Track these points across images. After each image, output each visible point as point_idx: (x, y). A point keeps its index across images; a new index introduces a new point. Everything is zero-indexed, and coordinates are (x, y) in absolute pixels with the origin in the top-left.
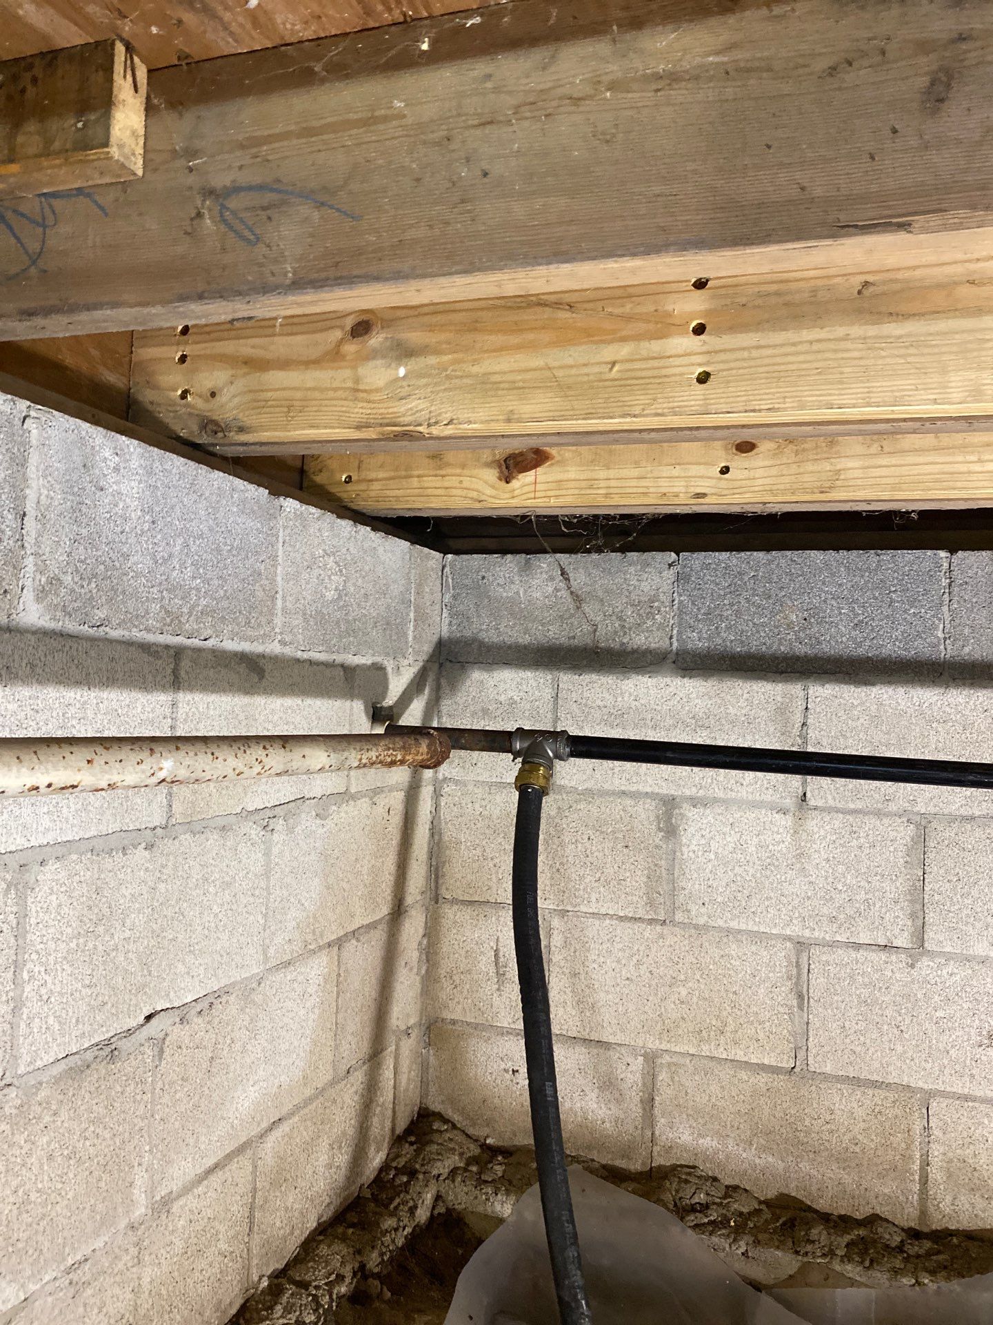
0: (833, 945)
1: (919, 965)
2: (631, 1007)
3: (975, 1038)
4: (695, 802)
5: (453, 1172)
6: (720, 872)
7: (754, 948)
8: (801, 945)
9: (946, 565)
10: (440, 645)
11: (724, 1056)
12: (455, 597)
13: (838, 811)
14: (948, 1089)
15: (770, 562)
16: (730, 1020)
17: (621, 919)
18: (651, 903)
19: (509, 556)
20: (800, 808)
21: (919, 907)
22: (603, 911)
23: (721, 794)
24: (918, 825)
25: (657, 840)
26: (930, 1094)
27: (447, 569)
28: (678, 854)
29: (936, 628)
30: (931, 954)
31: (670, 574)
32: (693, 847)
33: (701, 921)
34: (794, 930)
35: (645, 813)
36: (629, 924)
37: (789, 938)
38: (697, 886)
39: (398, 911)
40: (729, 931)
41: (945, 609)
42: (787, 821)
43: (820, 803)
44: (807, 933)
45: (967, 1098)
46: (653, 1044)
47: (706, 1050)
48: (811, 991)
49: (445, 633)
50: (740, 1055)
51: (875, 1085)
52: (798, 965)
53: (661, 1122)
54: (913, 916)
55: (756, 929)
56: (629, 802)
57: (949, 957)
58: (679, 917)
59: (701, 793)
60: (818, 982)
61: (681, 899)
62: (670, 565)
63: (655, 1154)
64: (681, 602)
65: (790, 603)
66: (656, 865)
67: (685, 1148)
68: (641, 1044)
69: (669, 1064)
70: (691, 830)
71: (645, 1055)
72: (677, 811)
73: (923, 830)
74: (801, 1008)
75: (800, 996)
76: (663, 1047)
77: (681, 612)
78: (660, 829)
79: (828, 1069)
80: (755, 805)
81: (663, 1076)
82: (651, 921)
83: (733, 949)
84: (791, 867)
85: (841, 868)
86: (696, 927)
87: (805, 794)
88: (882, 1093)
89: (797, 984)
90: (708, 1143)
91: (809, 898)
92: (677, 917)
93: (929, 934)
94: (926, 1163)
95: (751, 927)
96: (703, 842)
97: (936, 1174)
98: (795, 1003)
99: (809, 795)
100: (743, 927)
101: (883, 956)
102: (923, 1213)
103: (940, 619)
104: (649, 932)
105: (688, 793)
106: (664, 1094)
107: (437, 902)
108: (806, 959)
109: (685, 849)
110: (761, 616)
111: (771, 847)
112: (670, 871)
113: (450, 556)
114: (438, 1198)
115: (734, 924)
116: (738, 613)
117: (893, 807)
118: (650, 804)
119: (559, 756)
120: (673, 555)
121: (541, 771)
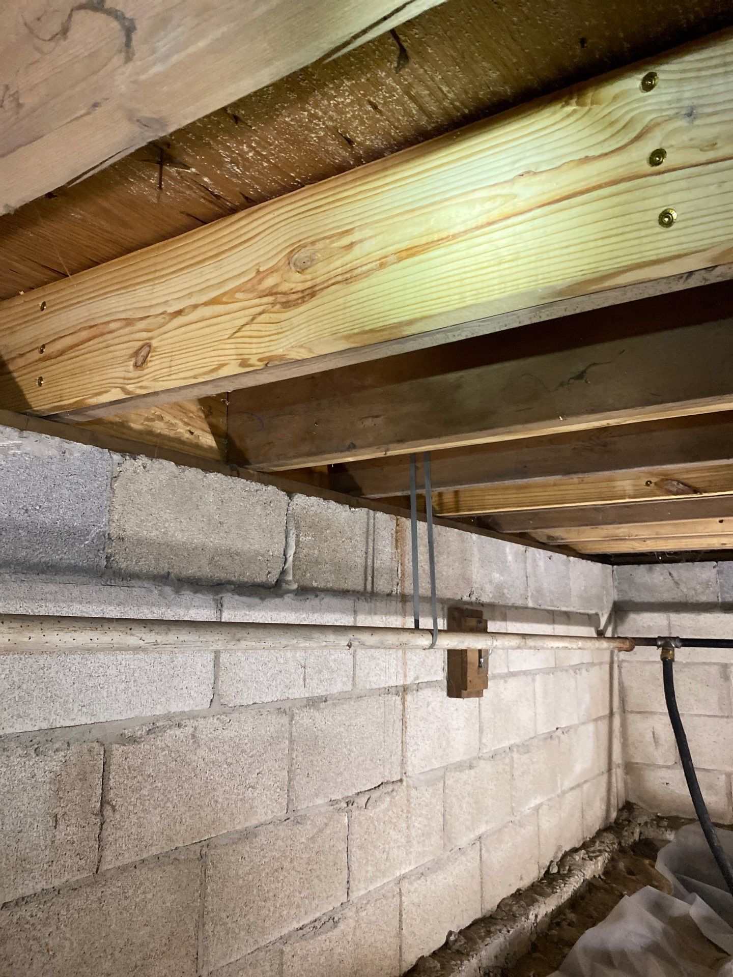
2: (717, 754)
5: (646, 823)
10: (616, 604)
12: (619, 583)
17: (709, 716)
18: (721, 709)
19: (642, 566)
22: (701, 713)
25: (721, 682)
27: (615, 572)
28: (731, 687)
31: (715, 571)
35: (714, 670)
36: (712, 719)
39: (611, 714)
49: (616, 598)
56: (707, 667)
62: (714, 567)
64: (721, 582)
66: (721, 693)
68: (723, 769)
71: (726, 774)
72: (728, 670)
77: (722, 586)
78: (722, 678)
82: (722, 717)
104: (721, 721)
107: (624, 712)
112: (728, 695)
113: (615, 567)
114: (641, 833)
118: (716, 667)
119: (677, 647)
120: (715, 563)
121: (671, 652)
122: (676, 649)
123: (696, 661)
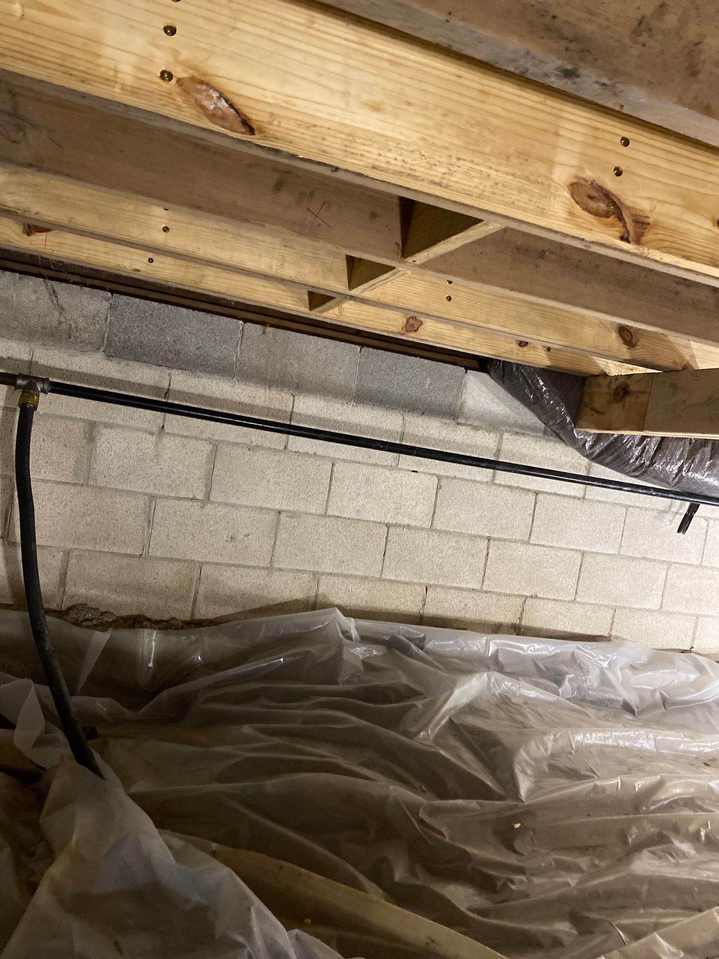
0: (168, 498)
1: (205, 507)
2: (59, 528)
3: (225, 538)
4: (107, 425)
6: (115, 461)
7: (128, 499)
8: (153, 497)
9: (241, 328)
11: (107, 550)
13: (178, 435)
14: (211, 561)
15: (160, 309)
16: (112, 533)
17: (58, 483)
18: (76, 475)
20: (160, 433)
21: (209, 481)
22: (48, 478)
23: (121, 423)
24: (214, 445)
25: (83, 444)
26: (203, 563)
28: (94, 451)
29: (233, 356)
30: (212, 503)
31: (107, 305)
32: (102, 448)
33: (103, 485)
34: (151, 490)
35: (78, 429)
36: (62, 486)
37: (147, 494)
38: (102, 468)
40: (117, 490)
41: (239, 348)
42: (154, 439)
43: (171, 431)
44: (156, 492)
45: (217, 564)
46: (69, 545)
47: (98, 548)
48: (155, 519)
50: (115, 550)
51: (179, 560)
52: (150, 507)
53: (69, 583)
54: (206, 486)
55: (131, 489)
56: (70, 423)
57: (220, 504)
58: (91, 483)
59: (111, 421)
60: (159, 515)
61: (93, 473)
62: (107, 300)
63: (65, 599)
64: (111, 320)
65: (168, 332)
66: (81, 456)
67: (81, 596)
68: (62, 545)
69: (77, 556)
70: (103, 439)
71: (64, 552)
72: (96, 429)
73: (216, 446)
74: (149, 526)
75: (149, 522)
76: (75, 547)
77: (111, 325)
78: (85, 438)
79: (158, 554)
80: (137, 429)
81: (73, 561)
82: (75, 485)
83: (118, 499)
84: (152, 460)
85: (176, 463)
86: (100, 488)
87: (163, 426)
88: (182, 564)
89: (148, 516)
90: (93, 592)
91: (159, 476)
92: (89, 483)
93: (213, 493)
94: (197, 593)
95: (129, 488)
96: (108, 445)
97: (200, 597)
98: (146, 524)
99: (165, 427)
100: (124, 488)
101: (191, 503)
102: (193, 614)
103: (236, 352)
104: (73, 490)
105: (103, 420)
106: (73, 569)
108: (154, 504)
109: (98, 449)
110: (153, 335)
111: (143, 451)
112: (89, 459)
115: (120, 487)
116: (141, 332)
117: (204, 436)
118: (81, 425)
119: (43, 391)
120: (109, 294)
121: (36, 397)
122: (42, 395)
123: (58, 413)
